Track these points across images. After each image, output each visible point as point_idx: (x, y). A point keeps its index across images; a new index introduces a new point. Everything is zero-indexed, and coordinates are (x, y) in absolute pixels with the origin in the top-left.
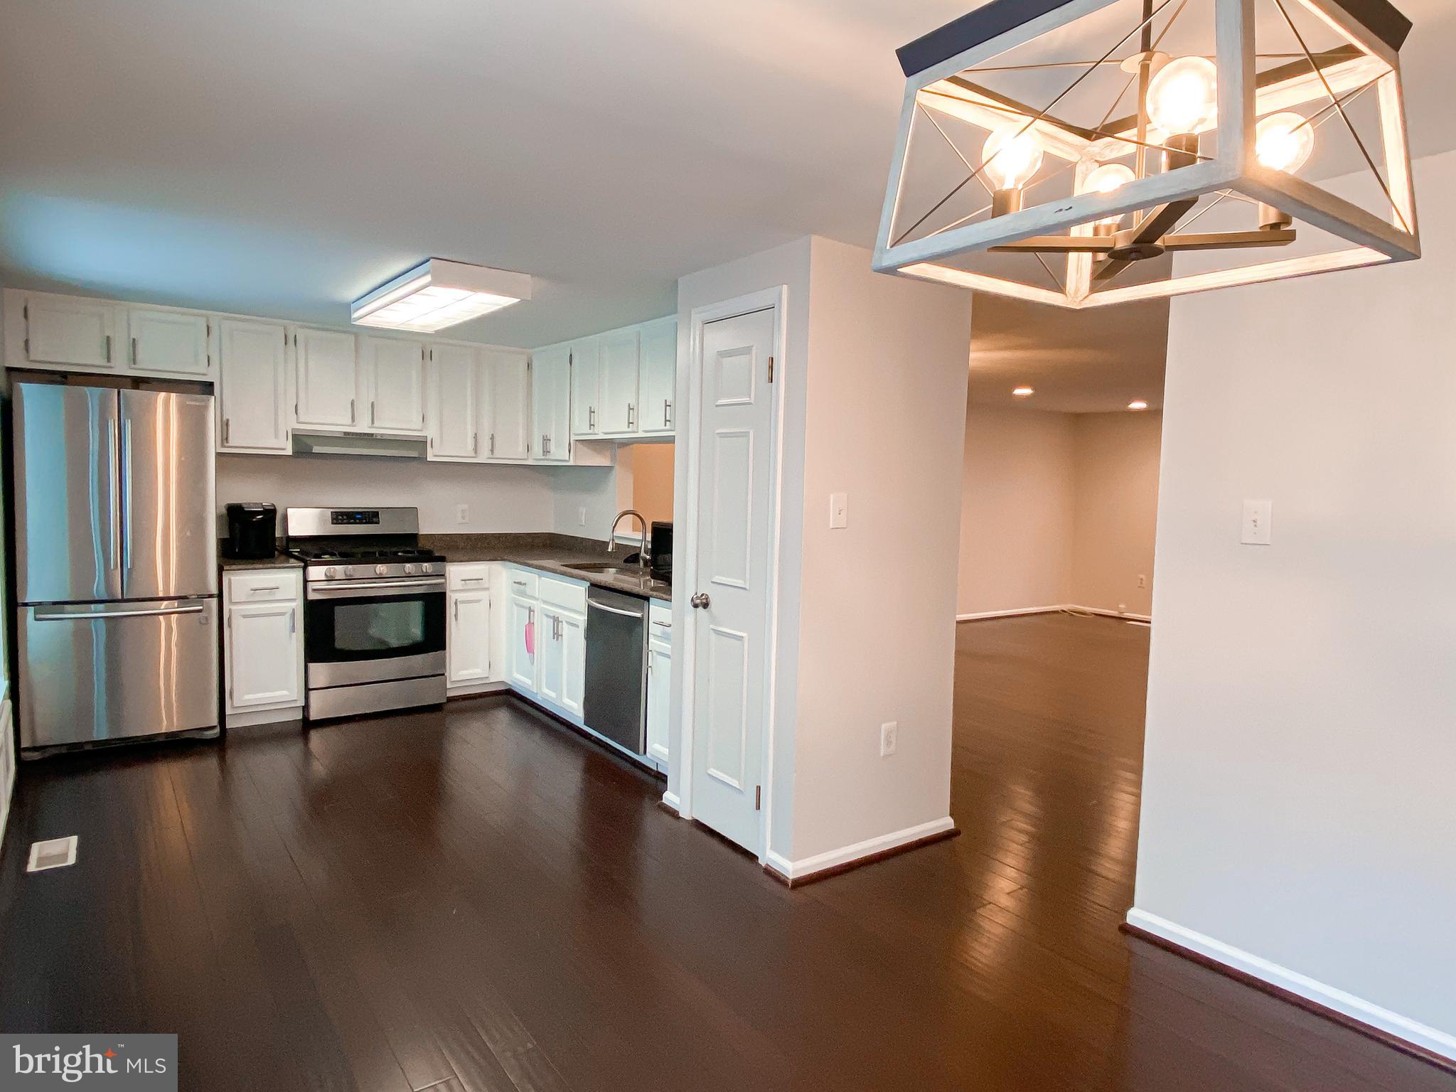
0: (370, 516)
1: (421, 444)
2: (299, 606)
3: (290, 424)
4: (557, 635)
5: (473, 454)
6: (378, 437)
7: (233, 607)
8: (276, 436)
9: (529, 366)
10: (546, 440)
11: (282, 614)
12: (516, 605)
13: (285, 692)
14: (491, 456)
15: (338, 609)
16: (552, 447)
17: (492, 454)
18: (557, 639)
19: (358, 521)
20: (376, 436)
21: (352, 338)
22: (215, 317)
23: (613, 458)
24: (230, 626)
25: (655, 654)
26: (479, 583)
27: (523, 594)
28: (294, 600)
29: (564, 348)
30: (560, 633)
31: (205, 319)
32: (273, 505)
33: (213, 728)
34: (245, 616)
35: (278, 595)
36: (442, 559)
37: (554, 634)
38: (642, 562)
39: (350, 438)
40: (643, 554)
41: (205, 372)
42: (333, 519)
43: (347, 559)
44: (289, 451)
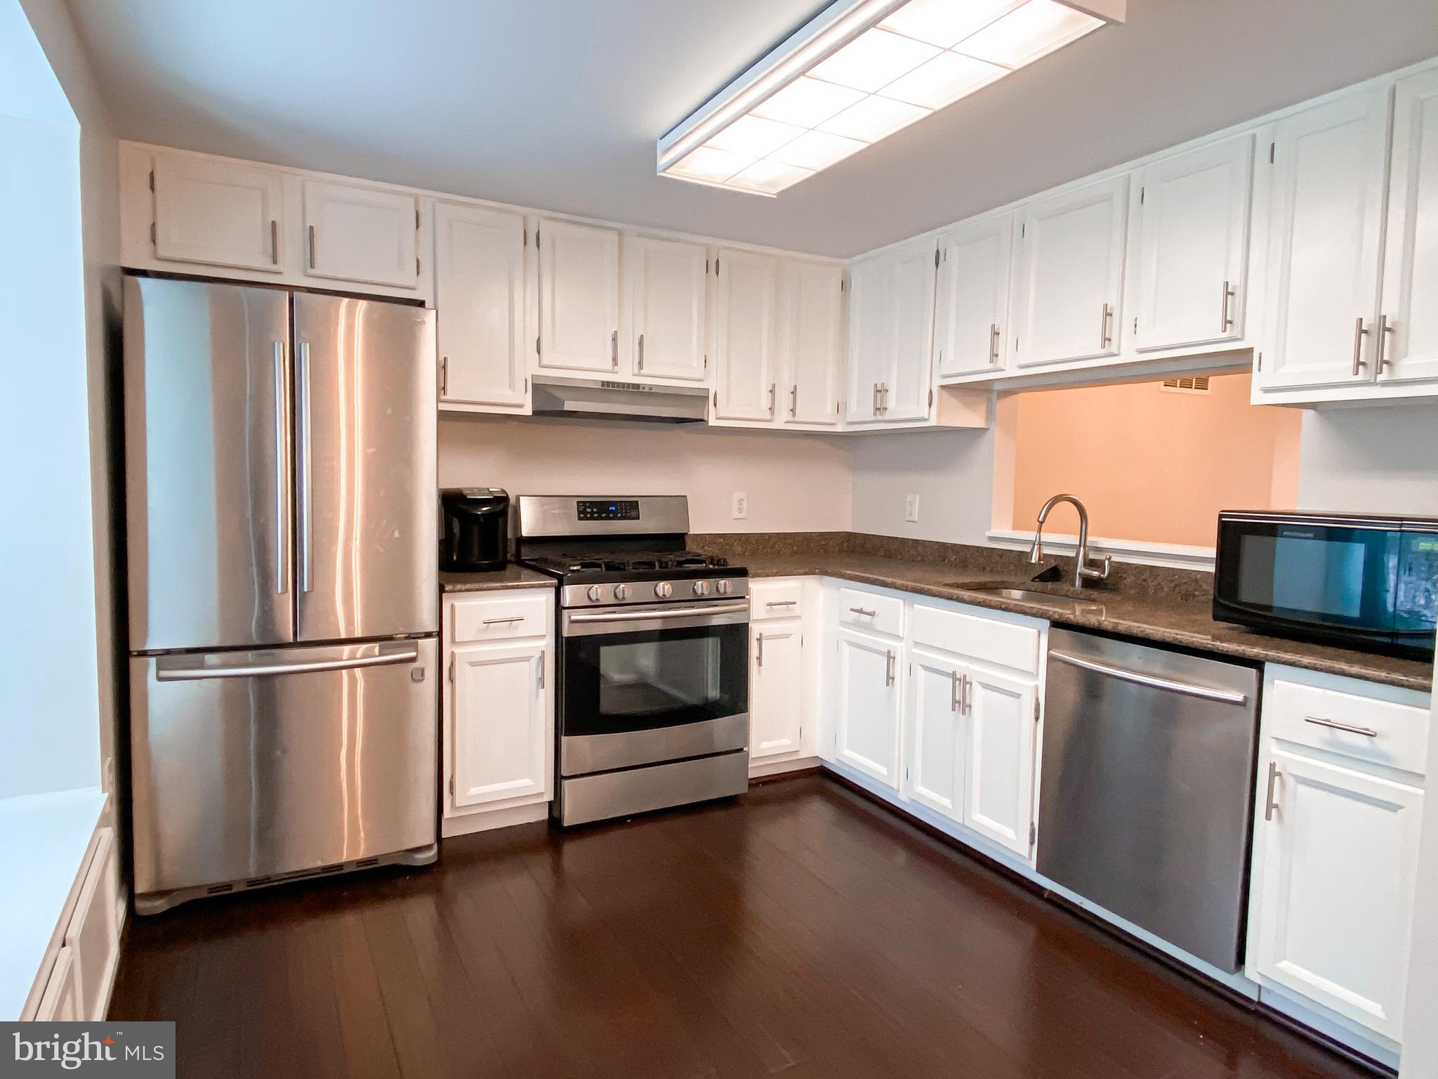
0: (627, 508)
1: (701, 398)
2: (548, 644)
3: (530, 368)
4: (961, 705)
5: (768, 416)
6: (647, 390)
7: (458, 650)
8: (512, 386)
9: (844, 286)
10: (880, 391)
11: (527, 659)
12: (851, 644)
13: (527, 782)
14: (791, 419)
15: (605, 651)
16: (891, 401)
17: (794, 415)
18: (964, 713)
19: (611, 515)
20: (644, 388)
21: (615, 237)
22: (429, 198)
23: (990, 415)
24: (452, 680)
25: (1290, 782)
26: (789, 610)
27: (869, 628)
28: (543, 636)
29: (926, 243)
30: (968, 702)
31: (412, 201)
32: (503, 491)
33: (429, 847)
34: (474, 664)
35: (522, 629)
36: (742, 573)
37: (955, 702)
38: (1078, 583)
39: (610, 389)
40: (1080, 569)
41: (412, 283)
42: (579, 512)
43: (616, 572)
44: (528, 411)
